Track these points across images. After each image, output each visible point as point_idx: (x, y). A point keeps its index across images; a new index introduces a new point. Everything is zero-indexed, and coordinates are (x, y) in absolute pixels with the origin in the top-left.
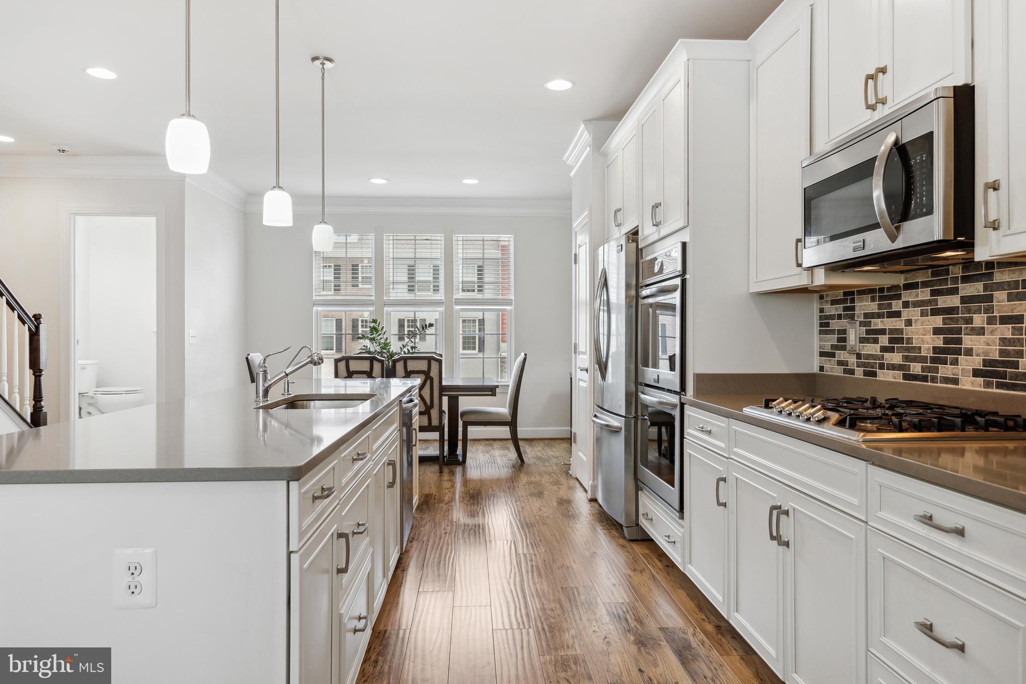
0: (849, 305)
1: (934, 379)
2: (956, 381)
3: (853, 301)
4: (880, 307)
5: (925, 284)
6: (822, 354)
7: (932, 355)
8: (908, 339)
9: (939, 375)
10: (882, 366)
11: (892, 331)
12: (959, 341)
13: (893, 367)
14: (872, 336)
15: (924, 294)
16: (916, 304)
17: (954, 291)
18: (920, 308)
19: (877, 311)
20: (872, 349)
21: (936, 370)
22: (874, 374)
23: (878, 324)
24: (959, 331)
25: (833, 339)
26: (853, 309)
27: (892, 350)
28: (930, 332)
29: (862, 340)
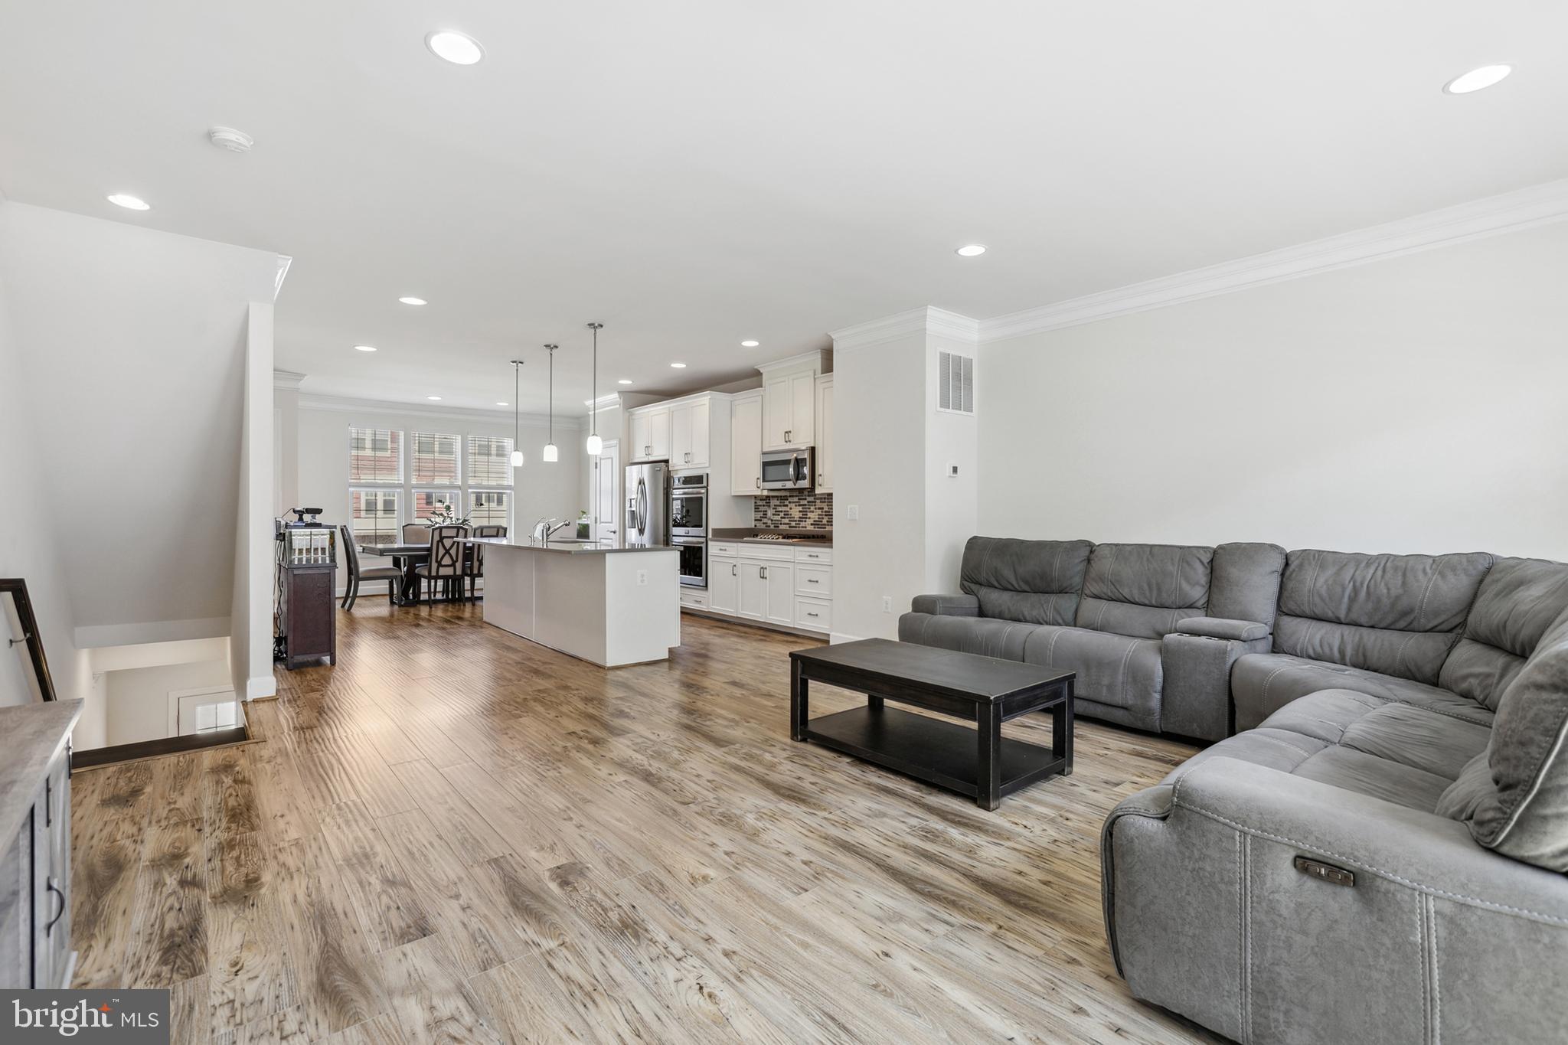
0: (768, 501)
1: (799, 525)
2: (806, 527)
5: (796, 496)
6: (756, 520)
7: (798, 519)
8: (791, 514)
10: (781, 524)
11: (785, 511)
12: (807, 515)
13: (785, 524)
14: (777, 513)
15: (796, 499)
16: (793, 502)
17: (806, 499)
19: (779, 504)
20: (778, 518)
22: (778, 527)
23: (780, 509)
25: (761, 514)
26: (770, 503)
27: (785, 518)
29: (773, 515)
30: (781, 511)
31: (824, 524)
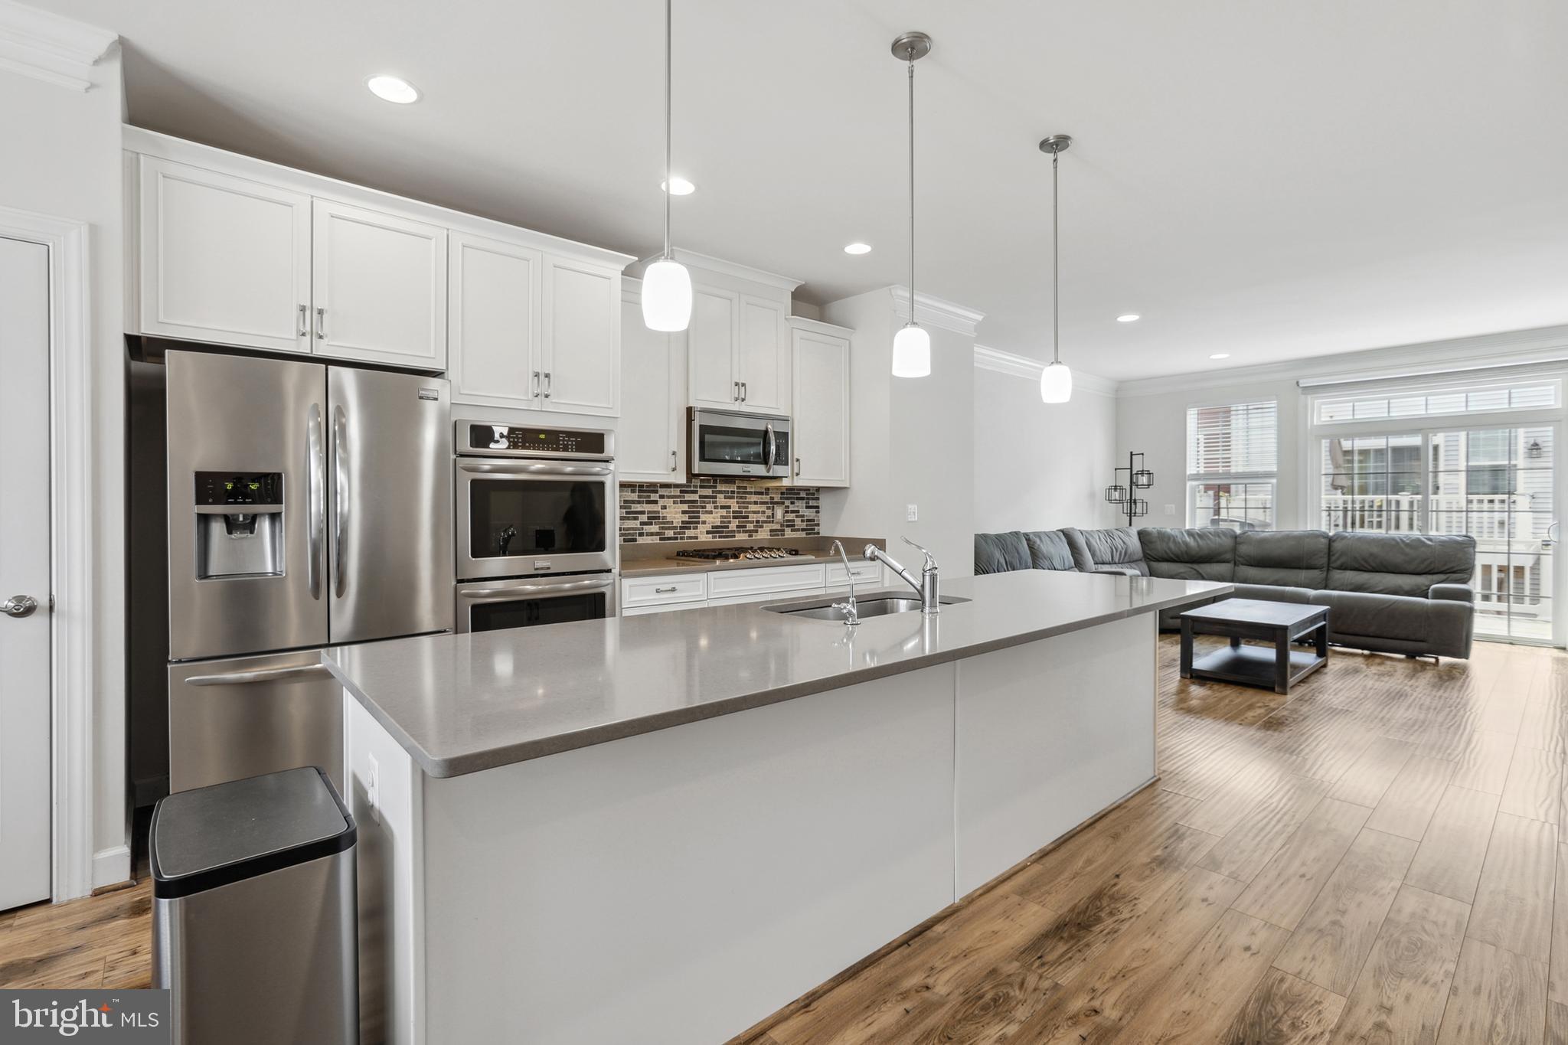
1: (682, 538)
2: (697, 538)
4: (639, 496)
7: (681, 525)
9: (686, 536)
10: (641, 535)
11: (649, 512)
12: (699, 517)
13: (652, 534)
14: (635, 515)
16: (669, 497)
17: (696, 492)
18: (672, 500)
19: (637, 499)
20: (636, 524)
21: (684, 533)
22: (635, 540)
23: (639, 507)
24: (698, 512)
27: (651, 524)
28: (680, 513)
30: (643, 513)
31: (733, 531)
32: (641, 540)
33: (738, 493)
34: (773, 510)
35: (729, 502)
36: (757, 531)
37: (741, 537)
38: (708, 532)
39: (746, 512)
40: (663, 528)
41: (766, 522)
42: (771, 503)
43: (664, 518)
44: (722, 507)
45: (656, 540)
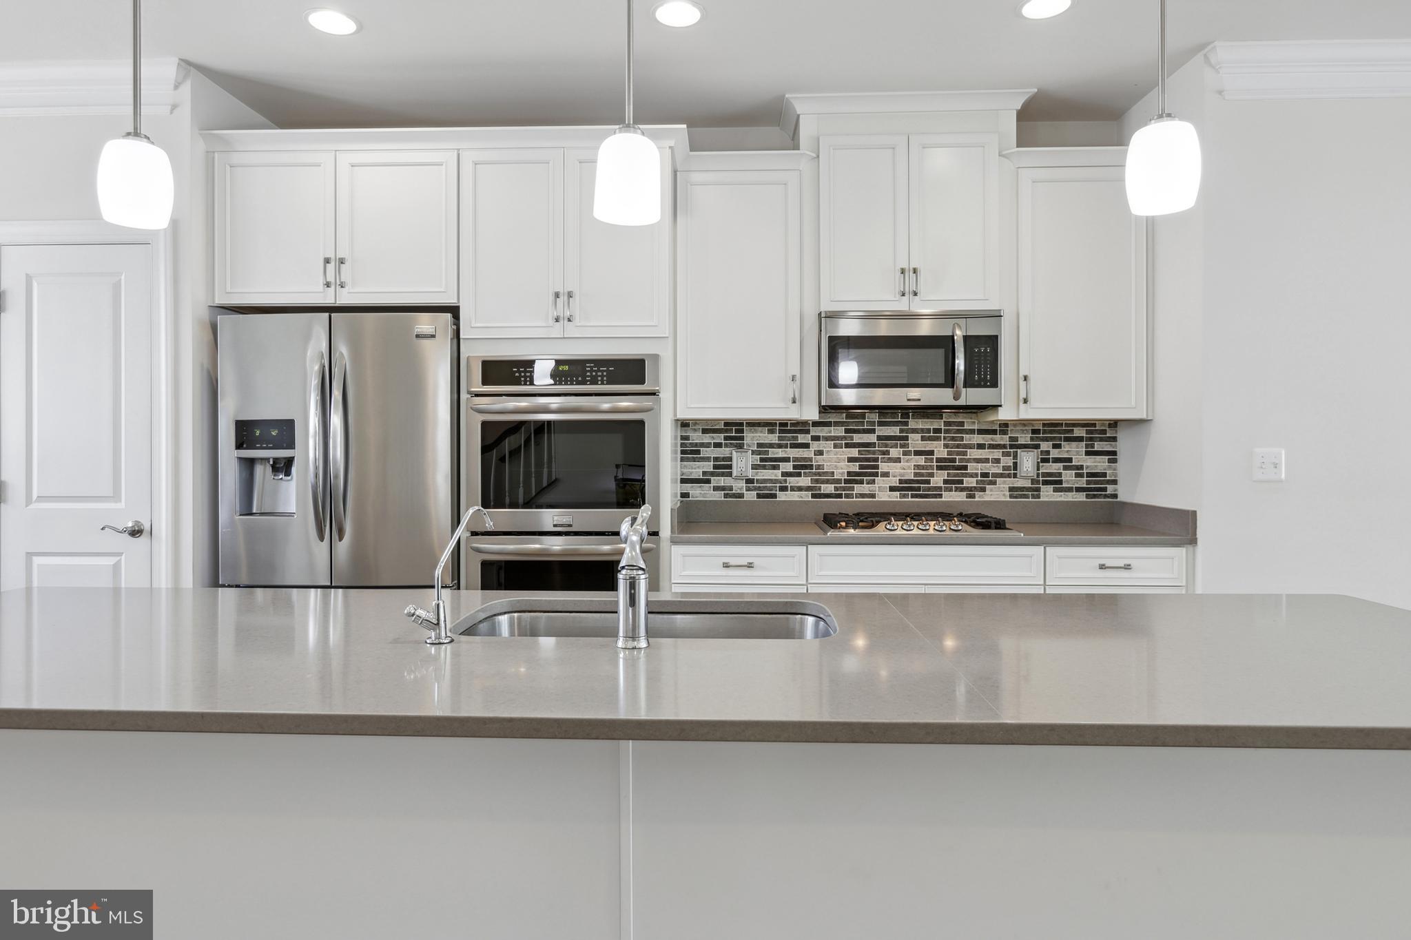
0: (734, 434)
1: (847, 496)
3: (742, 431)
4: (780, 438)
5: (837, 424)
6: (683, 481)
7: (846, 477)
8: (819, 465)
9: (854, 492)
10: (783, 489)
11: (796, 459)
12: (877, 467)
13: (800, 489)
14: (774, 463)
15: (839, 431)
16: (827, 439)
17: (873, 431)
18: (833, 442)
19: (777, 442)
20: (777, 474)
21: (853, 489)
22: (774, 496)
23: (780, 453)
24: (876, 460)
25: (705, 466)
26: (742, 438)
27: (799, 475)
28: (845, 460)
29: (754, 467)
30: (786, 460)
31: (940, 488)
32: (782, 496)
33: (947, 431)
34: (1015, 457)
35: (929, 446)
36: (983, 490)
37: (954, 497)
38: (892, 489)
39: (961, 460)
40: (817, 481)
41: (1001, 476)
42: (1012, 446)
43: (819, 467)
44: (918, 453)
45: (807, 496)
